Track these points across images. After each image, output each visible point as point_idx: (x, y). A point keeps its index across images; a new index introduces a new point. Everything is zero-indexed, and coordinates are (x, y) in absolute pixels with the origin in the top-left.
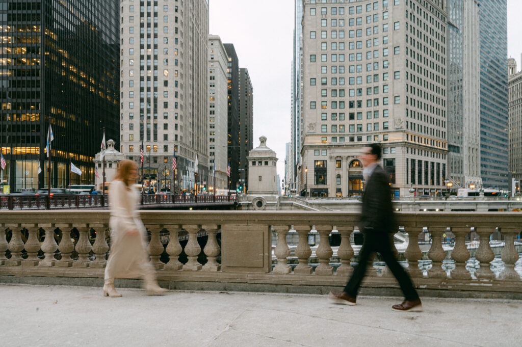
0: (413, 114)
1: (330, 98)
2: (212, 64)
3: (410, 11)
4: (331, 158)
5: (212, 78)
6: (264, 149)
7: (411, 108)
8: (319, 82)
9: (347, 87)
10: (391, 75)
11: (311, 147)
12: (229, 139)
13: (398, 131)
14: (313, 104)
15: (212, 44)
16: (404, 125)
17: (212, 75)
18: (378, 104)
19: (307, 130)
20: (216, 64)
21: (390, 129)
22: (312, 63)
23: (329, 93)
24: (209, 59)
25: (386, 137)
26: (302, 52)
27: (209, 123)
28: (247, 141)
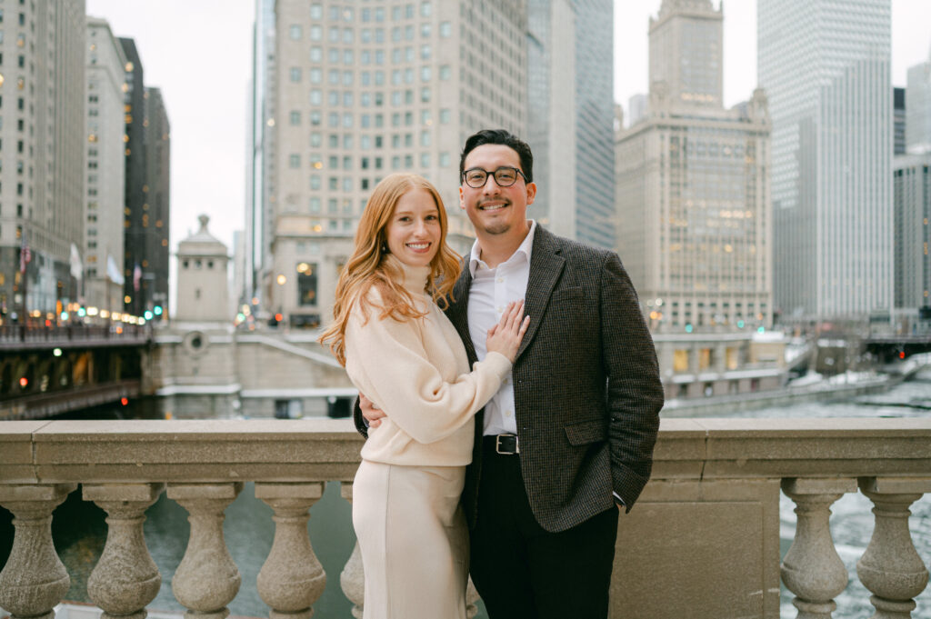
1: (326, 150)
2: (92, 72)
3: (468, 5)
4: (327, 258)
5: (94, 99)
6: (204, 238)
8: (306, 119)
9: (357, 129)
10: (435, 113)
11: (291, 238)
12: (127, 218)
14: (295, 161)
15: (94, 34)
17: (94, 92)
18: (411, 166)
19: (283, 206)
20: (102, 74)
22: (293, 84)
23: (326, 141)
24: (88, 61)
26: (272, 63)
27: (87, 186)
28: (159, 224)
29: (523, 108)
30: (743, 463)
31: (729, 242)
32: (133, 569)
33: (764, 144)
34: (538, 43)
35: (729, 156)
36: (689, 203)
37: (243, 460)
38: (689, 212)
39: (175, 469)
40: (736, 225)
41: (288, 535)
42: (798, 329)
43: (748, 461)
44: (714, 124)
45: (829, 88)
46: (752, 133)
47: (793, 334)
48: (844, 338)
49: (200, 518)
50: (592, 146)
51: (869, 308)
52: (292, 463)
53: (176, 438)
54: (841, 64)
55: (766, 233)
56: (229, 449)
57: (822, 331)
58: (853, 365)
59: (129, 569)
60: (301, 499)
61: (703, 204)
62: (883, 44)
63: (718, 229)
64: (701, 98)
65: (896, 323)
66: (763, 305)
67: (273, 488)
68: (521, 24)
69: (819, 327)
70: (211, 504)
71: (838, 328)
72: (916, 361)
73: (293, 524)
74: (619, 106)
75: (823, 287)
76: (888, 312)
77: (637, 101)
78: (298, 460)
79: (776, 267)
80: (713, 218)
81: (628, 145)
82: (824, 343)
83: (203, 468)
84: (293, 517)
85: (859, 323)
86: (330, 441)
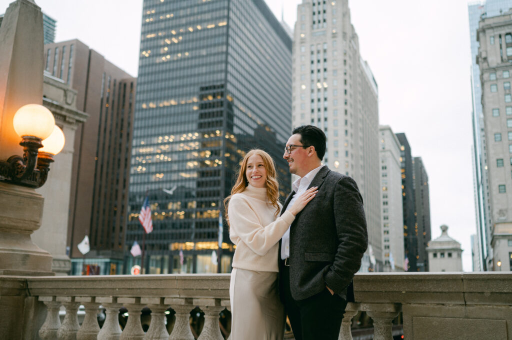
2: (383, 154)
5: (384, 168)
6: (445, 239)
8: (507, 163)
12: (405, 231)
15: (383, 134)
17: (384, 164)
19: (496, 217)
20: (388, 154)
22: (497, 143)
24: (380, 148)
26: (483, 133)
27: (382, 215)
28: (425, 234)
30: (489, 294)
43: (492, 293)
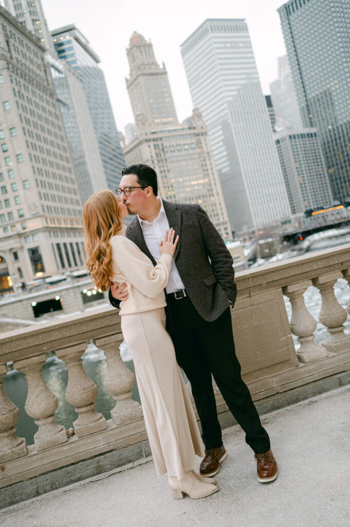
0: (46, 197)
3: (17, 89)
7: (43, 191)
10: (13, 158)
13: (35, 216)
16: (40, 209)
18: (6, 192)
21: (27, 216)
25: (24, 225)
29: (66, 145)
30: (265, 284)
31: (199, 197)
32: (6, 407)
33: (205, 140)
34: (64, 104)
35: (188, 149)
36: (173, 181)
37: (48, 340)
38: (174, 185)
39: (16, 353)
40: (201, 187)
41: (75, 371)
42: (247, 237)
43: (267, 283)
44: (175, 133)
45: (232, 101)
46: (197, 135)
47: (245, 240)
48: (271, 237)
49: (32, 375)
50: (111, 159)
51: (280, 218)
52: (71, 336)
53: (14, 338)
54: (235, 88)
55: (218, 188)
56: (40, 337)
57: (259, 235)
58: (279, 250)
59: (4, 408)
60: (78, 352)
61: (181, 180)
62: (254, 73)
63: (191, 192)
64: (166, 120)
65: (295, 223)
66: (226, 229)
67: (64, 350)
68: (52, 95)
69: (257, 234)
70: (36, 366)
71: (267, 232)
72: (309, 240)
73: (77, 365)
74: (121, 133)
75: (254, 210)
76: (289, 217)
77: (129, 127)
78: (74, 334)
79: (227, 206)
80: (187, 186)
81: (131, 154)
82: (262, 242)
83: (30, 349)
84: (76, 362)
85: (277, 226)
86: (87, 321)
